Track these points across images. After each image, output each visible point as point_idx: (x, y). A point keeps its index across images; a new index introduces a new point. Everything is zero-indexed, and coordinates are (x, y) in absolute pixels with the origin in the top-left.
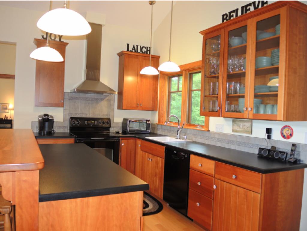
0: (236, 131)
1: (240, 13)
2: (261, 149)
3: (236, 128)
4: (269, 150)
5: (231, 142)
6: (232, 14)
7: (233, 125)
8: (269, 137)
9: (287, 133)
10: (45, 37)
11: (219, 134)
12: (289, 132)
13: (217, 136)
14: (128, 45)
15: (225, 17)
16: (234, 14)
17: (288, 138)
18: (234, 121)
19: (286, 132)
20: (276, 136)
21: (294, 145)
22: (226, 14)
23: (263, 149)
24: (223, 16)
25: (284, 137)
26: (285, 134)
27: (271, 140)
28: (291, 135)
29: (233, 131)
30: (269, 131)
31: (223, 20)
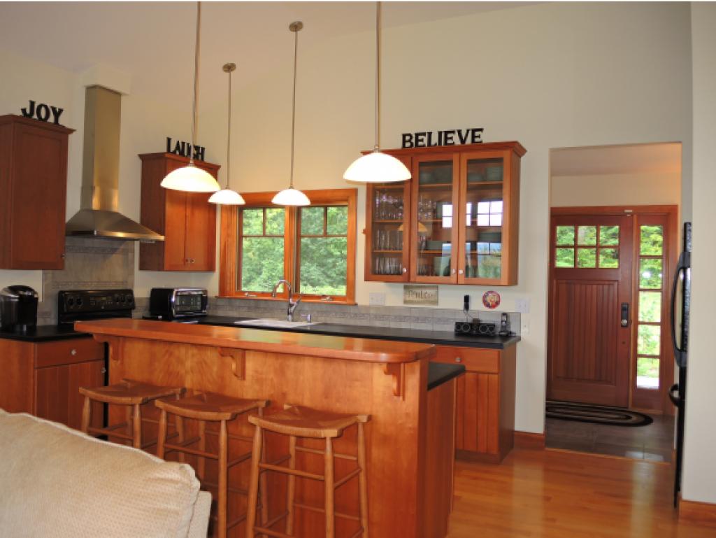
0: (412, 302)
1: (435, 140)
2: (458, 325)
3: (412, 298)
4: (471, 324)
5: (401, 318)
6: (420, 137)
7: (405, 294)
8: (467, 307)
9: (493, 300)
10: (28, 111)
11: (378, 308)
12: (496, 299)
13: (372, 312)
14: (169, 140)
15: (408, 138)
16: (426, 139)
17: (494, 307)
18: (405, 287)
19: (491, 299)
20: (477, 305)
21: (504, 314)
22: (410, 135)
23: (462, 323)
24: (404, 136)
25: (488, 305)
26: (489, 301)
27: (469, 312)
28: (497, 303)
29: (405, 302)
30: (467, 299)
31: (404, 142)
